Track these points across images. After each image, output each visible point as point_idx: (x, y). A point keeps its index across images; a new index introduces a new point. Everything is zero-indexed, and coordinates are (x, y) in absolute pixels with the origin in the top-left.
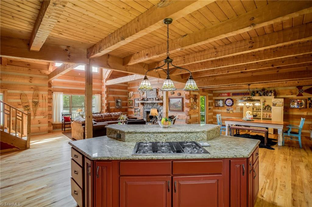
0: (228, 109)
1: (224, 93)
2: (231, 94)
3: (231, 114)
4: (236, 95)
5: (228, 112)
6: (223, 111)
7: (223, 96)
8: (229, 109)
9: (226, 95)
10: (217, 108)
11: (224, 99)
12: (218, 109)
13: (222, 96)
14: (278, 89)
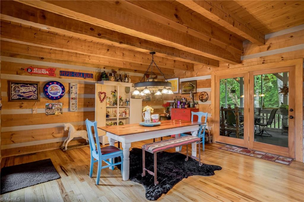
0: (50, 106)
1: (40, 68)
2: (57, 72)
3: (57, 116)
4: (68, 76)
5: (50, 112)
6: (34, 112)
7: (36, 74)
8: (53, 105)
9: (44, 72)
10: (18, 103)
11: (39, 82)
12: (21, 107)
13: (31, 73)
14: (128, 73)
